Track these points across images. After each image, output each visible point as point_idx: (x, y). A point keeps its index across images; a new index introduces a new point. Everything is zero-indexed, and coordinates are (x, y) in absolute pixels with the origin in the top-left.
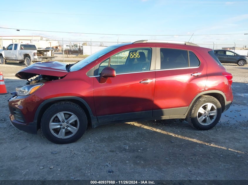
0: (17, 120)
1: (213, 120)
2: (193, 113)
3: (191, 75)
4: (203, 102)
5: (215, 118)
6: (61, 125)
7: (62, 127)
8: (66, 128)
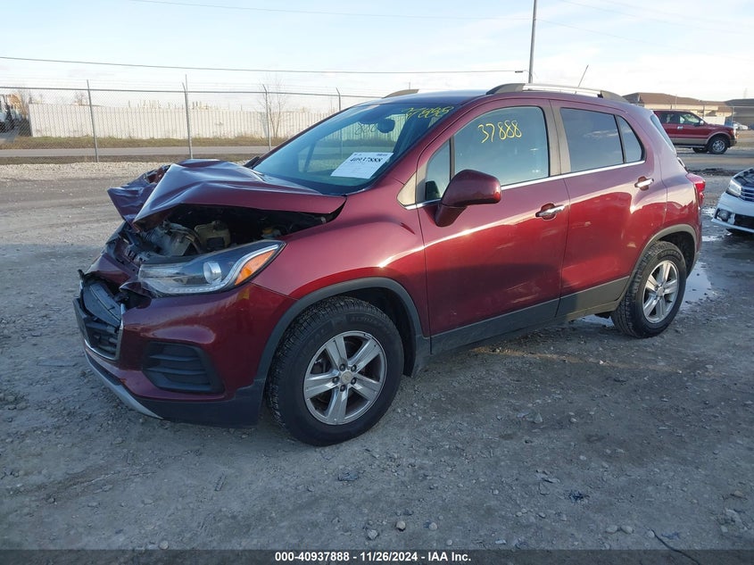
0: (161, 388)
1: (670, 306)
2: (635, 292)
3: (636, 186)
4: (656, 259)
5: (673, 299)
6: (336, 379)
7: (339, 384)
8: (349, 386)
